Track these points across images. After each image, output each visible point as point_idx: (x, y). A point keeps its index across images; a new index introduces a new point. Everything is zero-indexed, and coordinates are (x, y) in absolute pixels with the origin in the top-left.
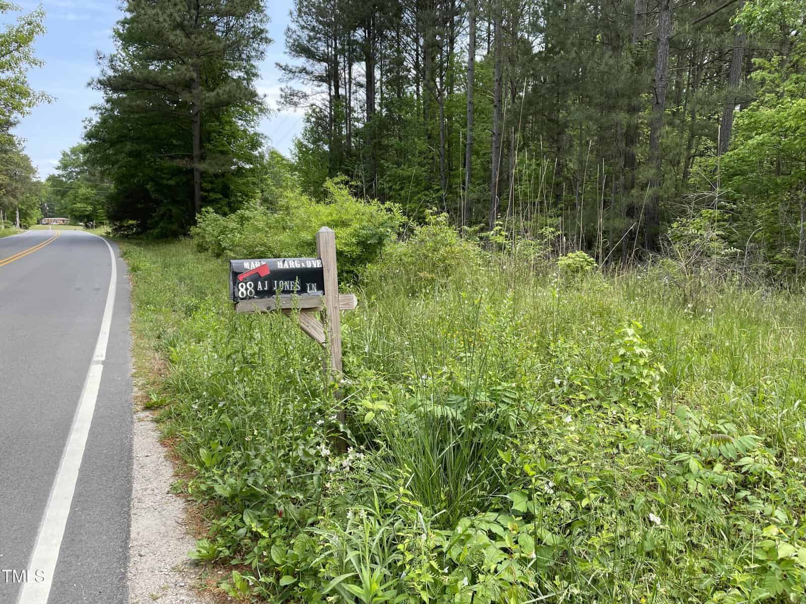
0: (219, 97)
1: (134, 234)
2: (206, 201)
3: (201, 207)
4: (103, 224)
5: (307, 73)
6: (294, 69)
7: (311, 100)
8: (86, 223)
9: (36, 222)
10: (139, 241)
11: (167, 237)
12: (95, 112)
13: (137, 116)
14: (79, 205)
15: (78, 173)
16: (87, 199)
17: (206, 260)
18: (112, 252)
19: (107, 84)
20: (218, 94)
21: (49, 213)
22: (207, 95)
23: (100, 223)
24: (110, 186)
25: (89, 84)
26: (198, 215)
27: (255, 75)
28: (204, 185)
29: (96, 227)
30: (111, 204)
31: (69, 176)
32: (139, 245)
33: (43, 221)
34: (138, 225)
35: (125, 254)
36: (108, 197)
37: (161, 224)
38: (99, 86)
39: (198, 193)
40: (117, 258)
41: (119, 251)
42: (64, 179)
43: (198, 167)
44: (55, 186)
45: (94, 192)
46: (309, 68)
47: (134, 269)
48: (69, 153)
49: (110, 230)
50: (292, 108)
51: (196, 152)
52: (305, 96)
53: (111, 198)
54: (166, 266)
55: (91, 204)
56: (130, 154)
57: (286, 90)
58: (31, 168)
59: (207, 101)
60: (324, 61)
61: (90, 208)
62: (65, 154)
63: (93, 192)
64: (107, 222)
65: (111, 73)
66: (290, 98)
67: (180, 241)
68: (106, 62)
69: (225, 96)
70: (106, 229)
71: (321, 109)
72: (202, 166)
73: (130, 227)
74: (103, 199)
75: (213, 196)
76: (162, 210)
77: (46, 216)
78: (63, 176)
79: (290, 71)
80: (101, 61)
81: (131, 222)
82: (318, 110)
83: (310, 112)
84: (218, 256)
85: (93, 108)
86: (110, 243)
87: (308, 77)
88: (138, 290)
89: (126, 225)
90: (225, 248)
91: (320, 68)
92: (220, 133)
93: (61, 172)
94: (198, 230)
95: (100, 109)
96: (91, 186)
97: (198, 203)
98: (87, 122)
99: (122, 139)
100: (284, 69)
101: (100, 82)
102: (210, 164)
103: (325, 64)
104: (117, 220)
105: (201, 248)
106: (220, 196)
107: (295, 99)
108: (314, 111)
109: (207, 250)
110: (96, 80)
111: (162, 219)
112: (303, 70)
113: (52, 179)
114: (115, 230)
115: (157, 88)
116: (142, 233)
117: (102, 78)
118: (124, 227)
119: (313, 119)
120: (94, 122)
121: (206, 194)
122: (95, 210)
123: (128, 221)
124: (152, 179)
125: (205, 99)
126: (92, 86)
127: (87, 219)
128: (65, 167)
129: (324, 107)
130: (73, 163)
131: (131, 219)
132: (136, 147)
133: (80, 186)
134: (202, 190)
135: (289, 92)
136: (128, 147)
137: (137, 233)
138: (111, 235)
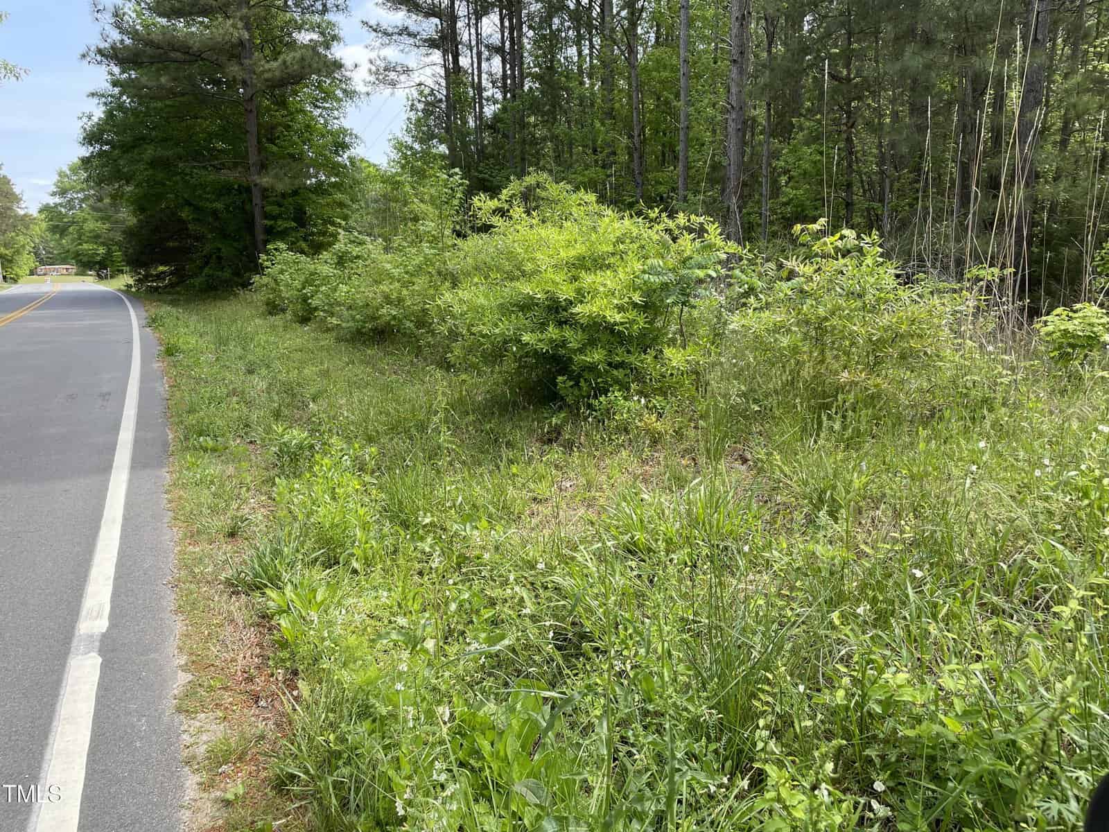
0: (287, 68)
1: (166, 287)
2: (272, 234)
3: (266, 242)
4: (122, 272)
5: (409, 35)
6: (390, 30)
7: (416, 78)
8: (97, 272)
9: (28, 272)
10: (175, 296)
11: (215, 289)
12: (96, 100)
13: (159, 104)
14: (85, 246)
15: (82, 201)
16: (97, 237)
17: (285, 328)
18: (134, 317)
19: (112, 54)
20: (284, 62)
21: (46, 259)
22: (267, 66)
23: (118, 271)
24: (127, 216)
25: (84, 56)
26: (263, 257)
27: (335, 38)
28: (268, 208)
29: (112, 277)
30: (130, 242)
31: (70, 204)
32: (174, 303)
33: (39, 270)
34: (171, 273)
35: (154, 321)
36: (124, 232)
37: (206, 270)
38: (99, 58)
39: (261, 222)
40: (142, 327)
41: (144, 314)
42: (63, 210)
43: (258, 181)
44: (51, 220)
45: (107, 226)
46: (413, 28)
47: (170, 351)
48: (68, 172)
49: (131, 282)
50: (388, 91)
51: (253, 158)
52: (407, 71)
53: (130, 233)
54: (222, 342)
55: (103, 244)
56: (153, 164)
57: (378, 62)
58: (13, 194)
59: (266, 75)
60: (434, 15)
61: (102, 250)
62: (61, 175)
63: (104, 226)
64: (128, 268)
65: (115, 35)
66: (386, 74)
67: (236, 295)
68: (108, 18)
69: (295, 67)
70: (126, 280)
71: (432, 90)
72: (265, 181)
73: (160, 277)
74: (119, 237)
75: (282, 224)
76: (208, 248)
77: (42, 262)
78: (61, 204)
79: (386, 33)
80: (99, 16)
81: (161, 268)
82: (427, 91)
83: (416, 95)
84: (304, 320)
85: (93, 95)
86: (130, 302)
87: (412, 41)
88: (178, 394)
89: (154, 273)
90: (316, 309)
91: (430, 27)
92: (288, 127)
93: (57, 200)
94: (265, 280)
95: (103, 96)
96: (102, 219)
97: (261, 237)
98: (85, 120)
99: (139, 142)
100: (375, 30)
101: (100, 52)
102: (276, 176)
103: (437, 21)
104: (141, 266)
105: (273, 308)
106: (294, 224)
107: (392, 75)
108: (421, 93)
109: (283, 311)
110: (93, 48)
111: (207, 263)
112: (405, 31)
113: (45, 209)
114: (139, 281)
115: (188, 58)
116: (177, 284)
117: (103, 45)
118: (152, 276)
119: (421, 106)
120: (95, 119)
121: (272, 222)
122: (109, 252)
123: (156, 268)
124: (188, 203)
125: (263, 72)
126: (89, 59)
127: (99, 266)
128: (63, 192)
129: (436, 87)
130: (73, 187)
131: (161, 265)
132: (160, 152)
133: (85, 220)
134: (266, 218)
135: (383, 65)
136: (149, 152)
137: (172, 285)
138: (133, 290)
